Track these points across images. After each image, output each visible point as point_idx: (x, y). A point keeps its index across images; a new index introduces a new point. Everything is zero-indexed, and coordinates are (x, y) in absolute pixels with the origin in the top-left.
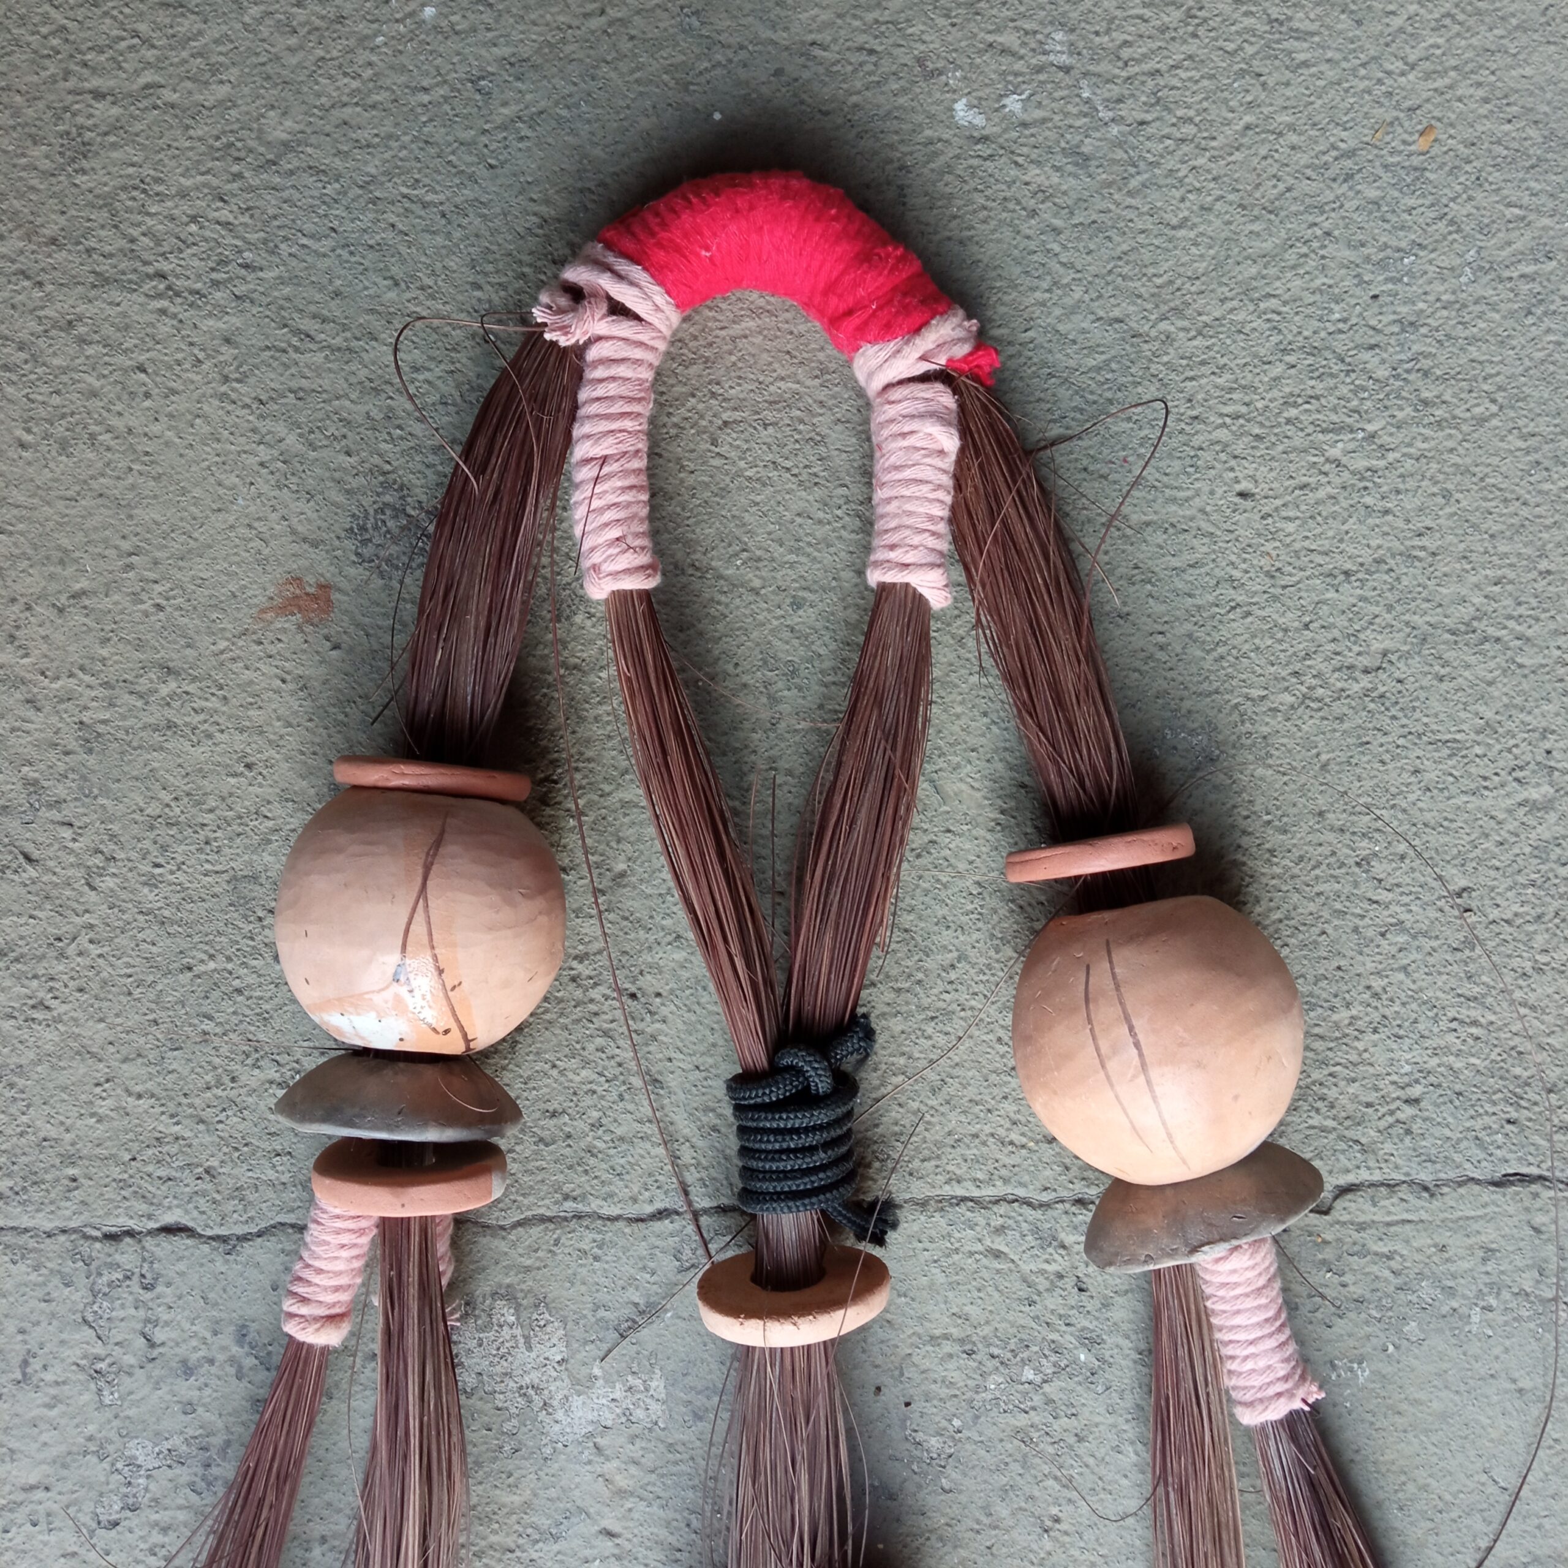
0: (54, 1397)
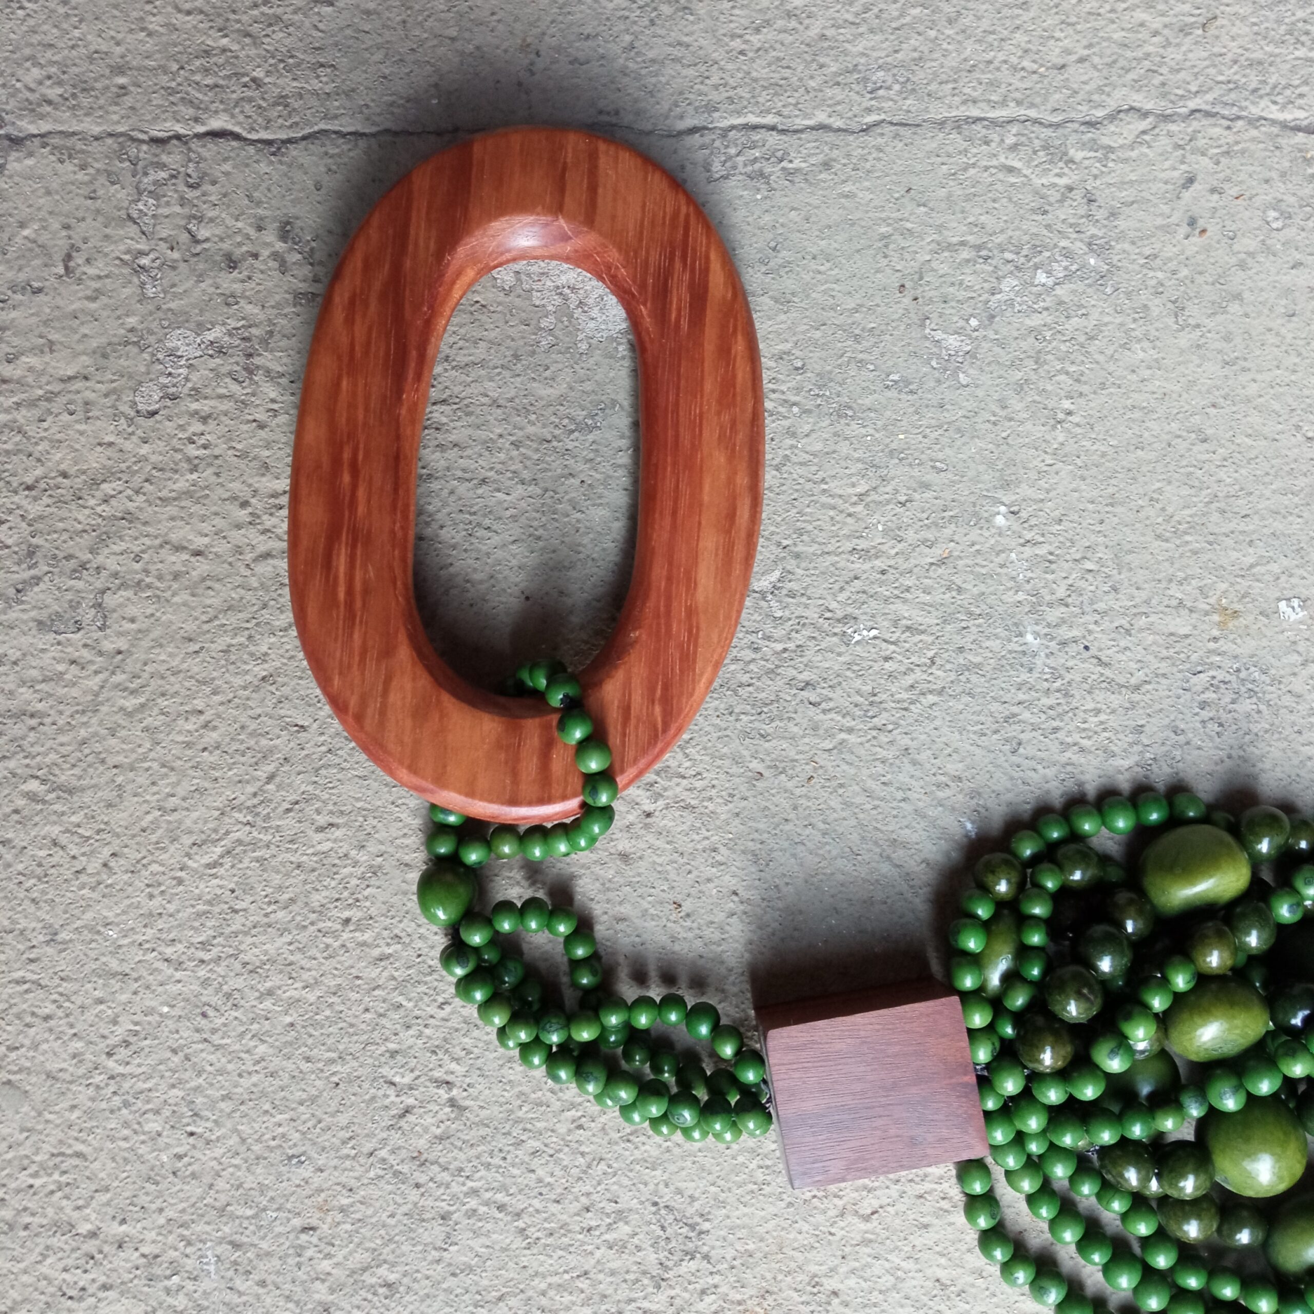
0: (96, 290)
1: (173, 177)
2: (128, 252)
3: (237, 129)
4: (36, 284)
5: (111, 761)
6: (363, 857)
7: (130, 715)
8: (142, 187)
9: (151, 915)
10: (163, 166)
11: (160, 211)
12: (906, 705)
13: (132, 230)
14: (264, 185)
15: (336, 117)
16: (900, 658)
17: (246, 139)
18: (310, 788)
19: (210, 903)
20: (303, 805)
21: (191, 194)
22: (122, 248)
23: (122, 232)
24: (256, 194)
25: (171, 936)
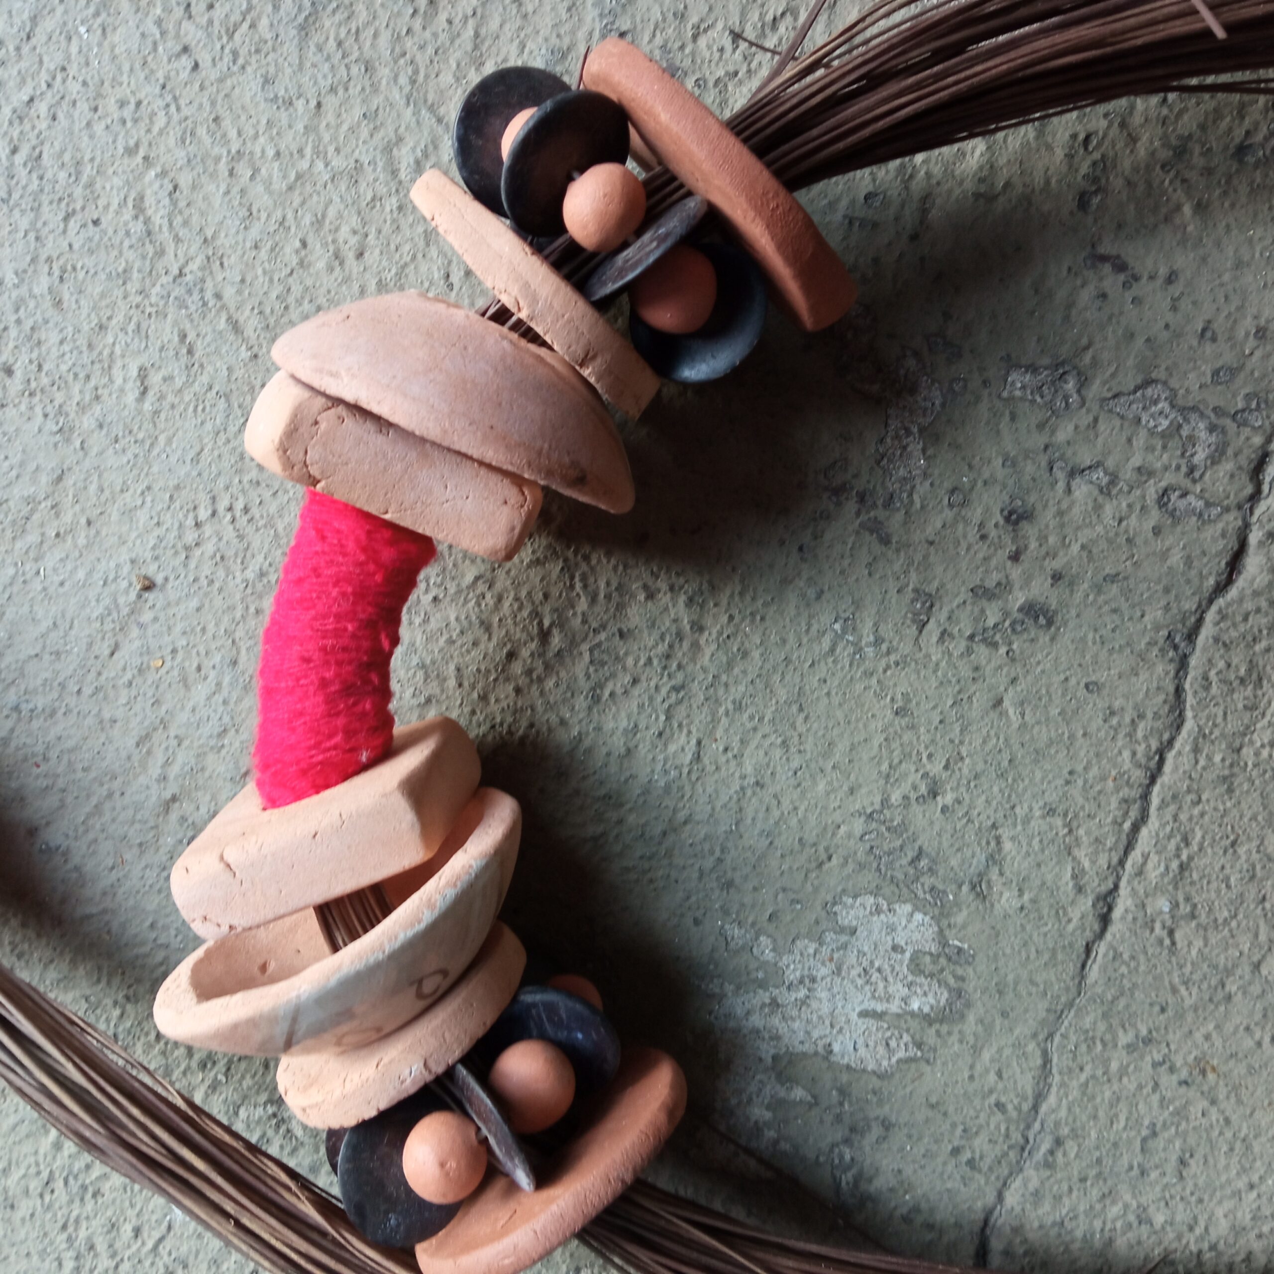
1: (1192, 470)
2: (1095, 362)
3: (1233, 592)
4: (1096, 201)
5: (331, 103)
6: (88, 422)
7: (388, 150)
8: (1193, 417)
9: (99, 95)
10: (1215, 459)
11: (1143, 433)
12: (71, 1229)
13: (1130, 380)
14: (1124, 606)
15: (1196, 750)
16: (134, 1248)
17: (1211, 601)
18: (205, 379)
19: (90, 185)
20: (184, 360)
21: (1152, 491)
22: (1105, 356)
23: (1130, 362)
24: (1114, 589)
25: (61, 116)
